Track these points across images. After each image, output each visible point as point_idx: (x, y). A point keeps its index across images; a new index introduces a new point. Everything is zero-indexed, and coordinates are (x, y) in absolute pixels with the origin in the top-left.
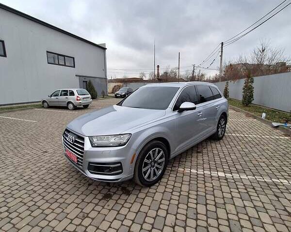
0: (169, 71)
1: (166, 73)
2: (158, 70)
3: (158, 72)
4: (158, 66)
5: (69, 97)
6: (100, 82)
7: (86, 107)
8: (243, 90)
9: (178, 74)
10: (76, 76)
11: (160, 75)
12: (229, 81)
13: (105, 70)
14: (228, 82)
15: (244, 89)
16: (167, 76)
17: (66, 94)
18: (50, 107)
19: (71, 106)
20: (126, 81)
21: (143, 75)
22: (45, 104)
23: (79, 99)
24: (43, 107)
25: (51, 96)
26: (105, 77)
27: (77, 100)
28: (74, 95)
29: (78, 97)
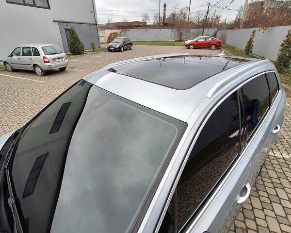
0: (177, 12)
1: (173, 15)
2: (165, 10)
3: (164, 14)
4: (165, 5)
5: (33, 57)
6: (88, 30)
7: (62, 70)
8: (281, 47)
9: (188, 17)
10: (54, 21)
11: (167, 17)
12: (257, 29)
13: (93, 12)
14: (255, 31)
15: (282, 45)
16: (174, 19)
17: (29, 54)
18: (14, 71)
19: (38, 70)
20: (125, 26)
21: (147, 17)
22: (8, 67)
23: (46, 60)
24: (6, 70)
25: (12, 56)
26: (94, 23)
27: (45, 62)
28: (39, 55)
29: (44, 58)
